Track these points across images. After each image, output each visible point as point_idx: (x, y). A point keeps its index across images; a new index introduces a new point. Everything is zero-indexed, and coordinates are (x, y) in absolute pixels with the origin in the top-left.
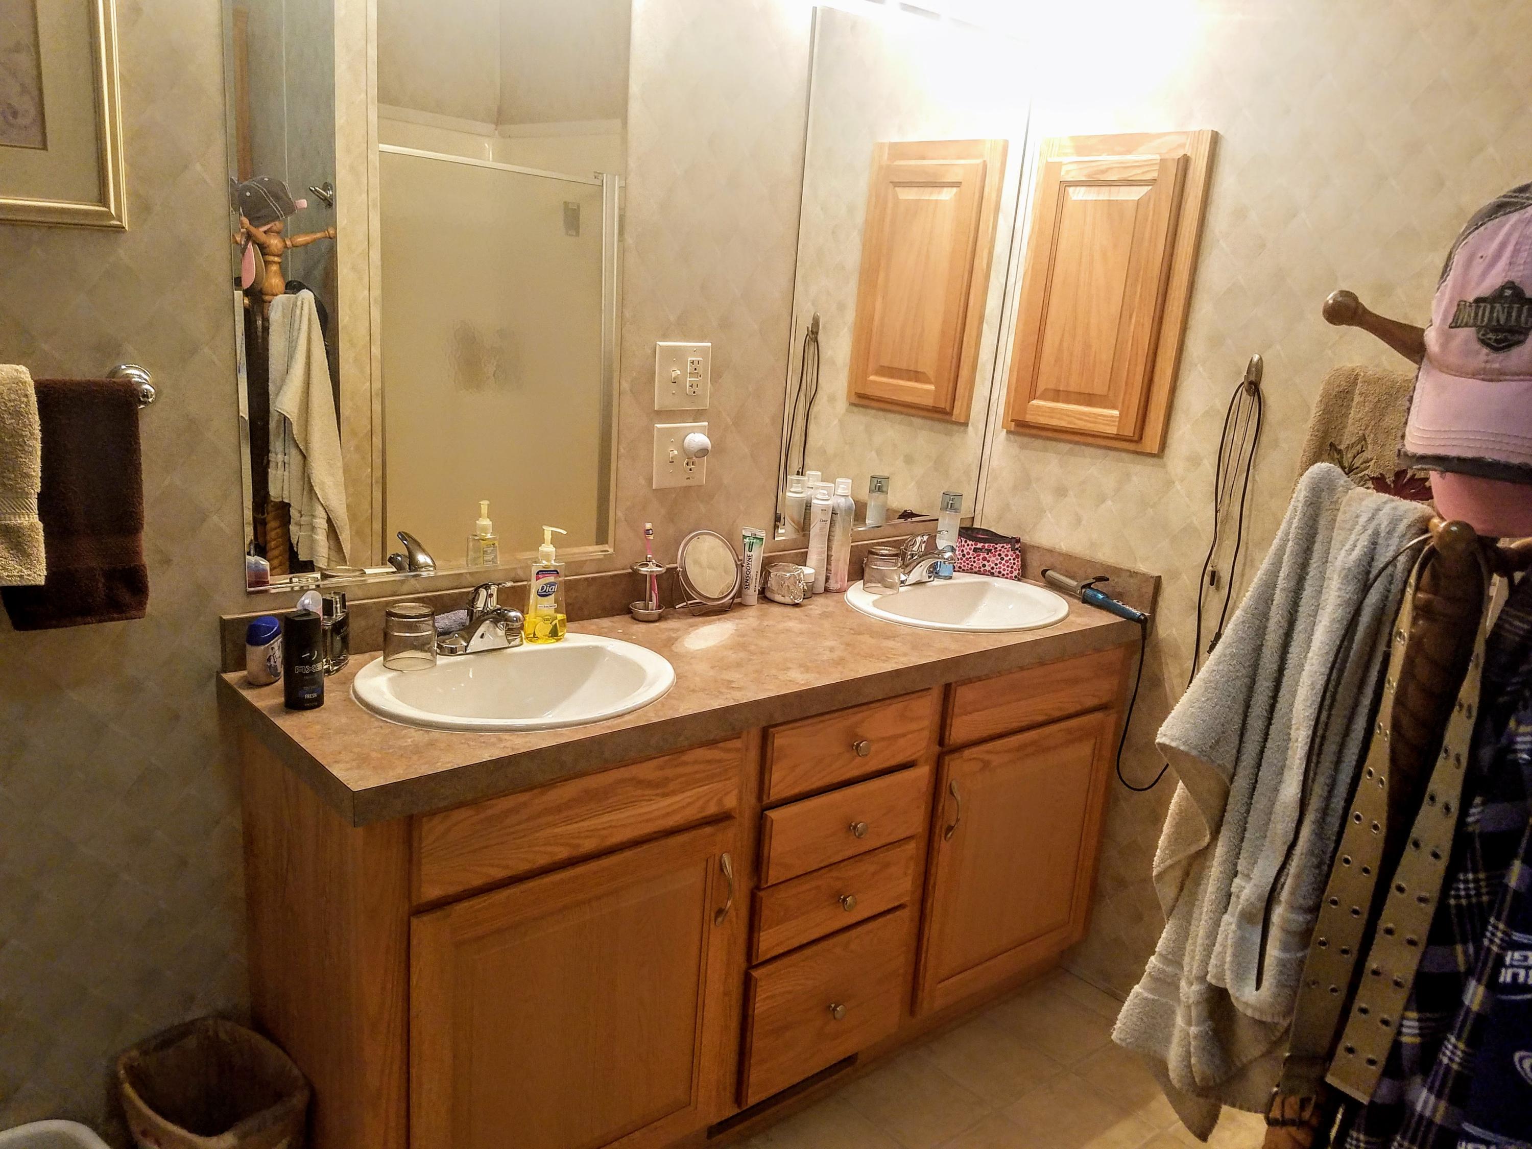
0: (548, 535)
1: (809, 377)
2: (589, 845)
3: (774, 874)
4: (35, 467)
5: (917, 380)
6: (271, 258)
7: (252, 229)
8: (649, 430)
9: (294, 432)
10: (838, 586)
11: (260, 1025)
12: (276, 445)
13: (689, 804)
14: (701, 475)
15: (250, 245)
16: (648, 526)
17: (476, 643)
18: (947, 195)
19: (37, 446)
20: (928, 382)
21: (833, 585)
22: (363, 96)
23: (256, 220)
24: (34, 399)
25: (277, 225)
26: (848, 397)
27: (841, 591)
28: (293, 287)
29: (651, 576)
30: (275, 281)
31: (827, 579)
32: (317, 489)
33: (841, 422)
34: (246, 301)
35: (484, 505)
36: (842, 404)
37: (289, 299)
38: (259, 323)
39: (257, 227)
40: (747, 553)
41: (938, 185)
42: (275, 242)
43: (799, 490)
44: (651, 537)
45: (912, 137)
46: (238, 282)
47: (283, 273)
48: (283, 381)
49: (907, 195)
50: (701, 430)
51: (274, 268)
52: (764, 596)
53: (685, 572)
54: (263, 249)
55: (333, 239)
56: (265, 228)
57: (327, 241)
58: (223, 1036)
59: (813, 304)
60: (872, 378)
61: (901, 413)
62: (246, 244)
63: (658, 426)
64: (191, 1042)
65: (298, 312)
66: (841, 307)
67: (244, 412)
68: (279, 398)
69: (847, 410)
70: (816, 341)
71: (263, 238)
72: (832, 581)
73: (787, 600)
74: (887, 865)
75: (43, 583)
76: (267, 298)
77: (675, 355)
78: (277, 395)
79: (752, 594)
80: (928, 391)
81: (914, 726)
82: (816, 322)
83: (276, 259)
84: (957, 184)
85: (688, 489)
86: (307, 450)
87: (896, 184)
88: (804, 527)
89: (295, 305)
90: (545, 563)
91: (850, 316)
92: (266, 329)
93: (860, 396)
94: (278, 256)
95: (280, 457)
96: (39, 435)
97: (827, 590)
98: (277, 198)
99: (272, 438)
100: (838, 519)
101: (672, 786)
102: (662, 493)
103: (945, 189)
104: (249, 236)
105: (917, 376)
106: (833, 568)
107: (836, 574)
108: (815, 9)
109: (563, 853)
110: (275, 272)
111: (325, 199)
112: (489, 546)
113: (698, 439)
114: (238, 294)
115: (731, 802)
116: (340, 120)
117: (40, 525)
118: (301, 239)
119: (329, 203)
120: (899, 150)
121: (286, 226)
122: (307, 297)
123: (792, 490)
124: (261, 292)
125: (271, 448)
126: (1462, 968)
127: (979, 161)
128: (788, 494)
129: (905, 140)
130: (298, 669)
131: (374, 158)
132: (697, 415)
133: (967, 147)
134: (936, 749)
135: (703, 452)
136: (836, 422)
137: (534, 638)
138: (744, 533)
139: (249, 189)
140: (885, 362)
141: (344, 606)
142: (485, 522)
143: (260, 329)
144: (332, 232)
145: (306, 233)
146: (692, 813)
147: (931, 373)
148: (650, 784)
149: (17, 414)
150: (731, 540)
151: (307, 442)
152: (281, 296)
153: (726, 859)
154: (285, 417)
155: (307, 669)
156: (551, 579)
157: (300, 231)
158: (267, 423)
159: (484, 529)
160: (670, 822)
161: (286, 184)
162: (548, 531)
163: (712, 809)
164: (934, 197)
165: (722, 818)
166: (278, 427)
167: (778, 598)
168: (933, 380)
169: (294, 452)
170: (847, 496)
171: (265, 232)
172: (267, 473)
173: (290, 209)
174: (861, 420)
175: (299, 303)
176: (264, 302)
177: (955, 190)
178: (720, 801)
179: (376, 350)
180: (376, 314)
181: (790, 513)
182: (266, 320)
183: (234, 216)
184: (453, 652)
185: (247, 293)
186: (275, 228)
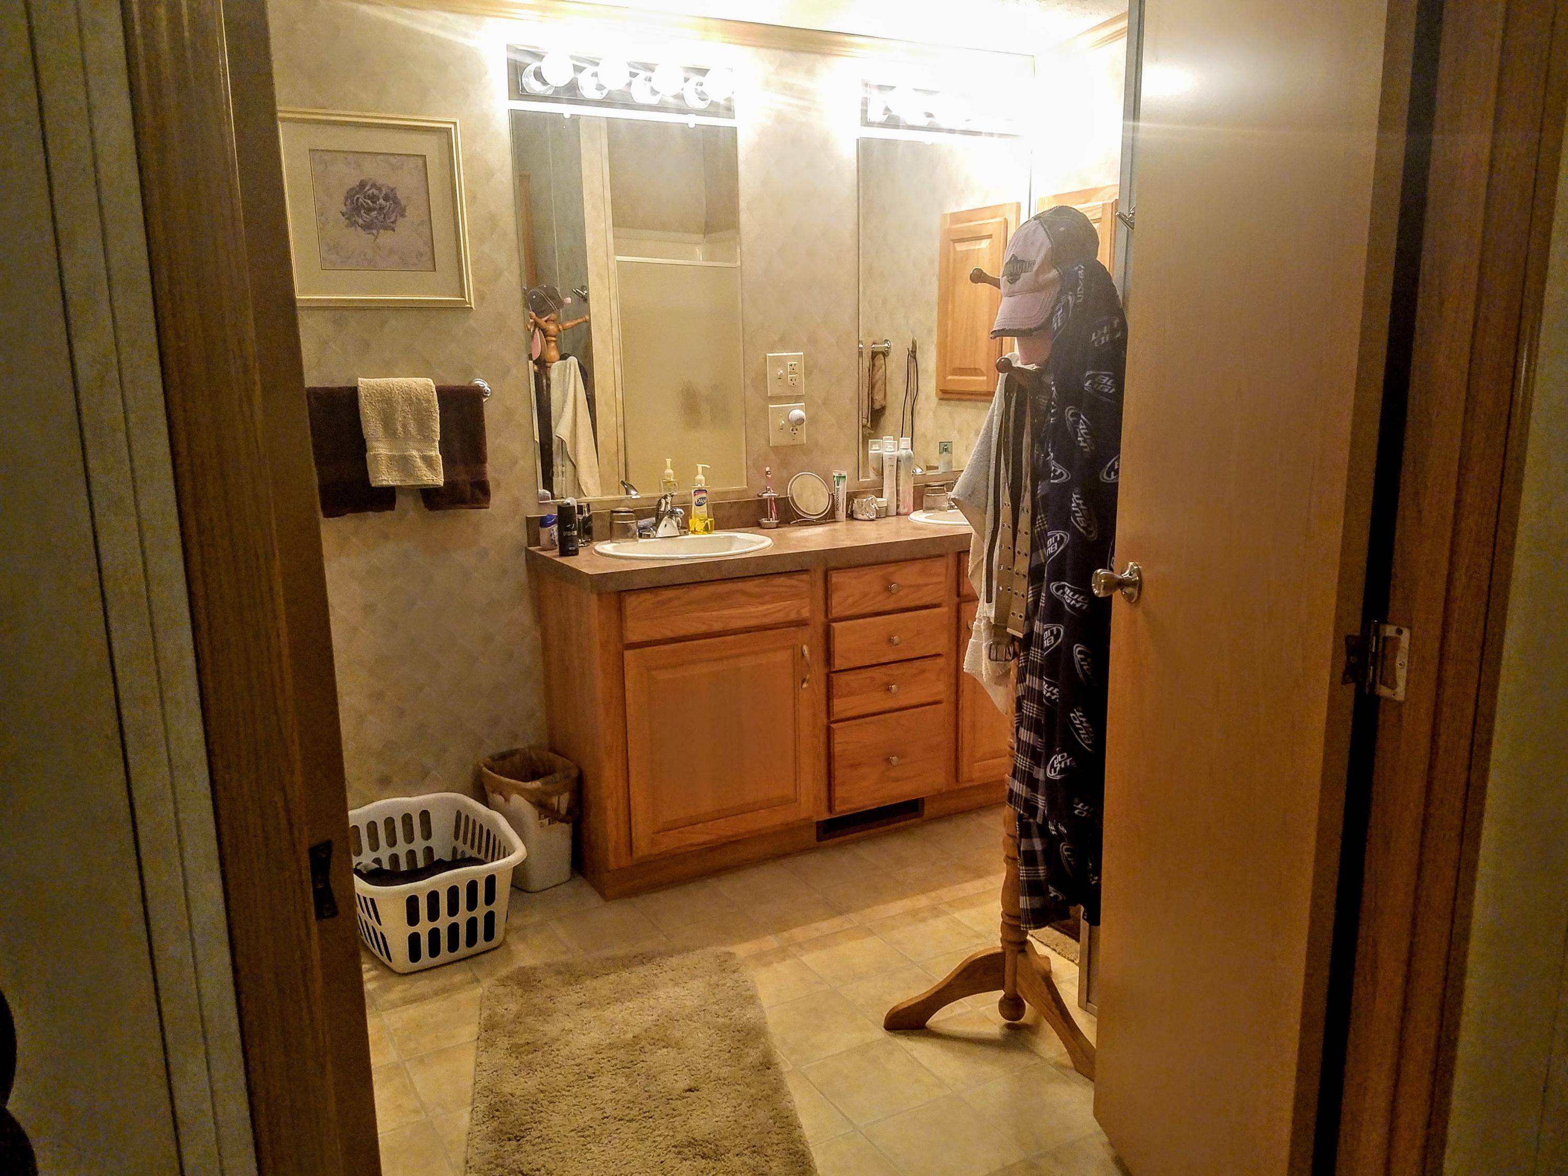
0: (700, 470)
1: (912, 385)
2: (717, 627)
3: (838, 664)
4: (437, 428)
5: (977, 375)
6: (550, 338)
7: (538, 320)
8: (765, 410)
9: (568, 450)
10: (906, 510)
11: (553, 750)
12: (557, 461)
13: (779, 611)
14: (803, 437)
15: (537, 330)
16: (768, 469)
17: (661, 531)
18: (985, 244)
19: (437, 416)
20: (983, 375)
21: (902, 510)
22: (603, 225)
23: (540, 313)
24: (435, 393)
25: (553, 316)
26: (937, 394)
27: (907, 514)
28: (563, 357)
29: (771, 500)
30: (553, 353)
31: (898, 507)
32: (583, 487)
33: (934, 413)
34: (536, 368)
35: (669, 461)
36: (934, 400)
37: (562, 364)
38: (544, 381)
39: (541, 318)
40: (836, 487)
41: (980, 238)
42: (552, 328)
43: (878, 448)
44: (770, 476)
45: (964, 207)
46: (530, 357)
47: (558, 348)
48: (560, 417)
49: (961, 247)
50: (801, 408)
51: (553, 344)
52: (851, 516)
53: (792, 498)
54: (545, 332)
55: (588, 322)
56: (546, 318)
57: (585, 325)
58: (534, 757)
59: (912, 332)
60: (949, 377)
61: (970, 400)
62: (534, 331)
63: (770, 406)
64: (517, 758)
65: (568, 371)
66: (930, 331)
67: (537, 440)
68: (557, 429)
69: (938, 404)
70: (915, 358)
71: (544, 324)
72: (901, 507)
73: (865, 517)
74: (923, 671)
75: (442, 485)
76: (548, 365)
77: (780, 361)
78: (556, 427)
79: (841, 513)
80: (984, 380)
81: (935, 579)
82: (914, 344)
83: (554, 339)
84: (990, 236)
85: (794, 446)
86: (576, 460)
87: (955, 241)
88: (881, 473)
89: (566, 367)
90: (699, 486)
91: (935, 338)
92: (548, 386)
93: (944, 392)
94: (555, 336)
95: (560, 468)
96: (438, 411)
97: (898, 514)
98: (552, 298)
99: (554, 456)
100: (902, 464)
101: (767, 598)
102: (775, 449)
103: (984, 241)
104: (536, 325)
105: (975, 371)
106: (901, 498)
107: (904, 502)
108: (858, 140)
109: (703, 628)
110: (553, 347)
111: (583, 297)
112: (671, 485)
113: (797, 413)
114: (531, 362)
115: (806, 613)
116: (589, 242)
117: (440, 456)
118: (568, 324)
119: (585, 299)
120: (956, 217)
121: (559, 316)
122: (573, 360)
123: (873, 448)
124: (545, 362)
125: (554, 463)
126: (1043, 561)
127: (1001, 219)
128: (870, 452)
129: (961, 210)
130: (565, 533)
131: (613, 266)
132: (798, 399)
133: (993, 210)
134: (956, 600)
135: (800, 421)
136: (931, 413)
137: (694, 532)
138: (834, 474)
139: (534, 293)
140: (956, 365)
141: (589, 510)
142: (669, 471)
143: (545, 384)
144: (587, 318)
145: (571, 321)
146: (780, 617)
147: (983, 369)
148: (750, 595)
149: (429, 401)
150: (826, 479)
151: (575, 455)
152: (557, 363)
153: (805, 648)
154: (562, 441)
155: (569, 533)
156: (704, 495)
157: (568, 319)
158: (551, 446)
159: (669, 475)
160: (767, 621)
161: (558, 289)
162: (700, 466)
163: (793, 616)
164: (977, 247)
165: (801, 623)
166: (558, 445)
167: (860, 517)
168: (985, 372)
169: (568, 463)
170: (907, 449)
171: (546, 321)
172: (552, 480)
173: (560, 304)
174: (946, 410)
175: (568, 366)
176: (547, 367)
177: (989, 240)
178: (798, 612)
179: (619, 396)
180: (618, 371)
181: (872, 464)
182: (548, 379)
183: (526, 311)
184: (648, 536)
185: (536, 362)
186: (552, 318)
